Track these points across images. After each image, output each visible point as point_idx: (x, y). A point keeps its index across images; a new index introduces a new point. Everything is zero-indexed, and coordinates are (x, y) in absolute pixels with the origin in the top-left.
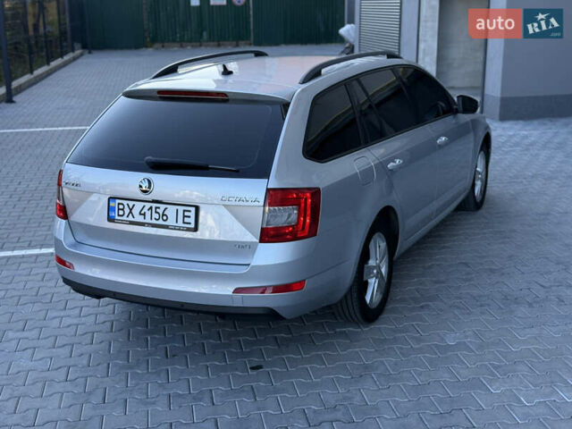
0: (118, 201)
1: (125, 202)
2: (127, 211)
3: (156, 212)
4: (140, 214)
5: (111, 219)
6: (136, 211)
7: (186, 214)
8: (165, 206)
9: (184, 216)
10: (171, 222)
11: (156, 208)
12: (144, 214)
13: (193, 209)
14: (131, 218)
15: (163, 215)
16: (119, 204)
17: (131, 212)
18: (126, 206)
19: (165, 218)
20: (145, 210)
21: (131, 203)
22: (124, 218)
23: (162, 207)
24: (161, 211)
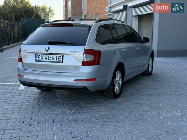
0: (38, 55)
1: (40, 55)
2: (41, 57)
3: (50, 57)
4: (45, 58)
5: (36, 61)
6: (44, 58)
7: (59, 57)
8: (53, 55)
9: (59, 58)
10: (55, 60)
11: (50, 56)
12: (46, 58)
13: (62, 56)
14: (42, 60)
15: (52, 58)
16: (39, 56)
17: (42, 58)
18: (41, 56)
19: (53, 59)
20: (47, 57)
21: (42, 55)
22: (40, 60)
23: (52, 56)
24: (51, 57)
